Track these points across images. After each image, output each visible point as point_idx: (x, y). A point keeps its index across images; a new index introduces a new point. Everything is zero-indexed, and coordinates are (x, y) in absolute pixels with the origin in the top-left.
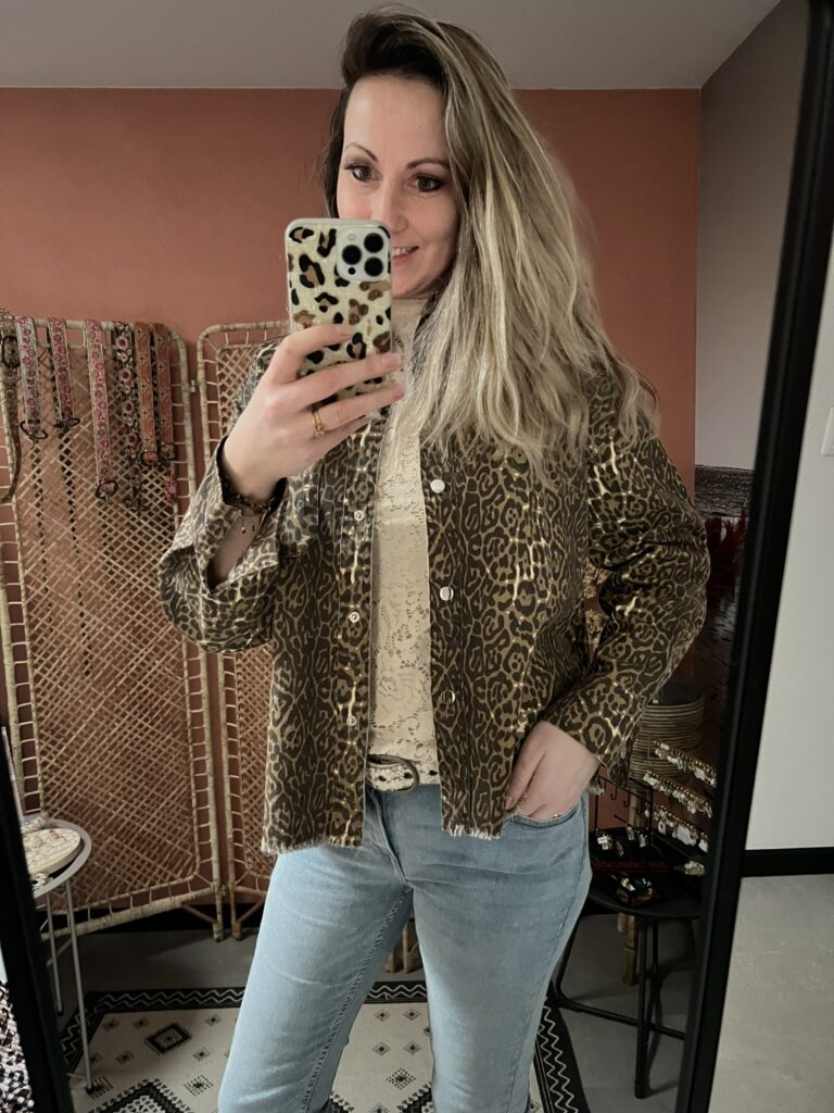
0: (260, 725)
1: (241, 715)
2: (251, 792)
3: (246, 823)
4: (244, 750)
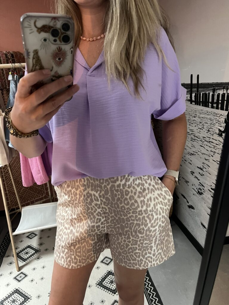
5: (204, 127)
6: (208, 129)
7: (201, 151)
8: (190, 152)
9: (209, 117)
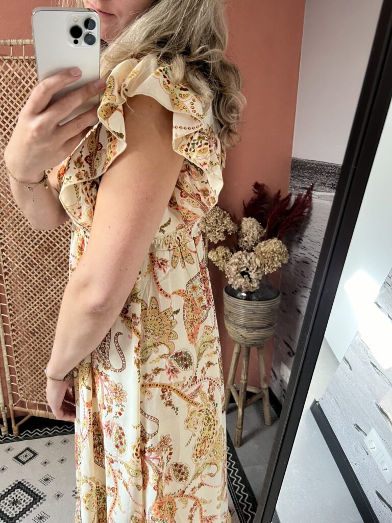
0: (23, 316)
1: (10, 310)
2: (20, 354)
3: (18, 372)
4: (14, 330)
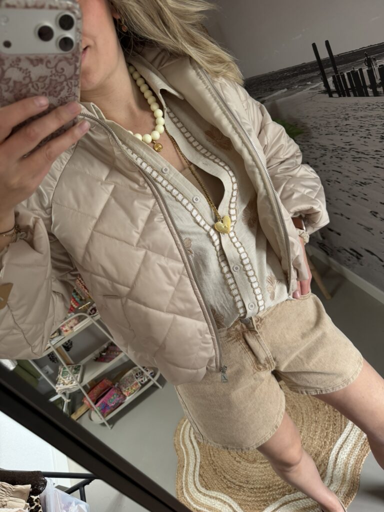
5: (371, 134)
6: (379, 135)
7: (379, 176)
8: (359, 180)
9: (374, 113)
